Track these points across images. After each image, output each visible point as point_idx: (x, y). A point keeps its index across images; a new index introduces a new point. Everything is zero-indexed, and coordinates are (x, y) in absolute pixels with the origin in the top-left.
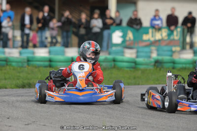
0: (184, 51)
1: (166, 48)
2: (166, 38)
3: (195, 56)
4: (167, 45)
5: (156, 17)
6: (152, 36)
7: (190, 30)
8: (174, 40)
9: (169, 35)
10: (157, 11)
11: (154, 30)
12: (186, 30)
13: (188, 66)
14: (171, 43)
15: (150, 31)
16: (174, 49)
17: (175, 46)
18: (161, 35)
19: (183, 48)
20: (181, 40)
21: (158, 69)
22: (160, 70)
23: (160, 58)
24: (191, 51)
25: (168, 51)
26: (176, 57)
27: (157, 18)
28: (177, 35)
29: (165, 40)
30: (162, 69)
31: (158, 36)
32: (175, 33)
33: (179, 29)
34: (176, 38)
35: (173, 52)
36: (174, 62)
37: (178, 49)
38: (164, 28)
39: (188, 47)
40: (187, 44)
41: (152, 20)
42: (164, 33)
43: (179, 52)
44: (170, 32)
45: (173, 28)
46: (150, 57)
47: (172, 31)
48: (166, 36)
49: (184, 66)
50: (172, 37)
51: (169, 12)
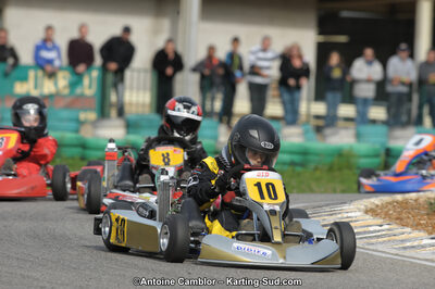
0: (106, 122)
1: (65, 114)
2: (66, 92)
3: (128, 133)
4: (68, 107)
5: (47, 43)
6: (36, 87)
8: (82, 96)
9: (73, 85)
10: (49, 29)
11: (40, 73)
14: (76, 102)
15: (31, 74)
16: (83, 116)
17: (85, 109)
18: (56, 84)
19: (103, 114)
24: (119, 122)
25: (71, 120)
26: (87, 134)
27: (49, 45)
28: (90, 87)
29: (64, 97)
30: (58, 161)
31: (48, 87)
32: (86, 81)
33: (95, 74)
34: (88, 92)
35: (81, 123)
36: (84, 146)
37: (92, 116)
38: (64, 69)
39: (114, 113)
40: (111, 105)
41: (38, 49)
42: (63, 80)
43: (94, 124)
44: (75, 78)
45: (81, 68)
48: (65, 87)
50: (78, 91)
51: (75, 35)
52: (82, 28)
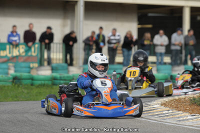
0: (42, 68)
1: (24, 65)
3: (52, 72)
4: (25, 61)
5: (13, 33)
6: (10, 53)
7: (47, 46)
8: (31, 56)
9: (26, 51)
10: (14, 26)
11: (11, 46)
12: (43, 47)
13: (46, 82)
14: (29, 59)
15: (8, 47)
16: (31, 65)
17: (33, 63)
18: (19, 51)
19: (41, 64)
20: (39, 56)
21: (16, 85)
22: (19, 86)
23: (18, 74)
24: (49, 68)
25: (25, 67)
26: (34, 73)
28: (35, 52)
29: (23, 56)
30: (21, 86)
31: (16, 52)
32: (33, 49)
33: (37, 46)
34: (34, 54)
35: (32, 68)
36: (32, 79)
37: (36, 65)
38: (22, 44)
39: (46, 63)
40: (45, 60)
41: (9, 36)
42: (22, 49)
43: (37, 69)
44: (27, 48)
45: (30, 44)
46: (7, 74)
47: (30, 48)
48: (23, 53)
49: (43, 82)
50: (29, 54)
51: (27, 28)
52: (31, 25)
